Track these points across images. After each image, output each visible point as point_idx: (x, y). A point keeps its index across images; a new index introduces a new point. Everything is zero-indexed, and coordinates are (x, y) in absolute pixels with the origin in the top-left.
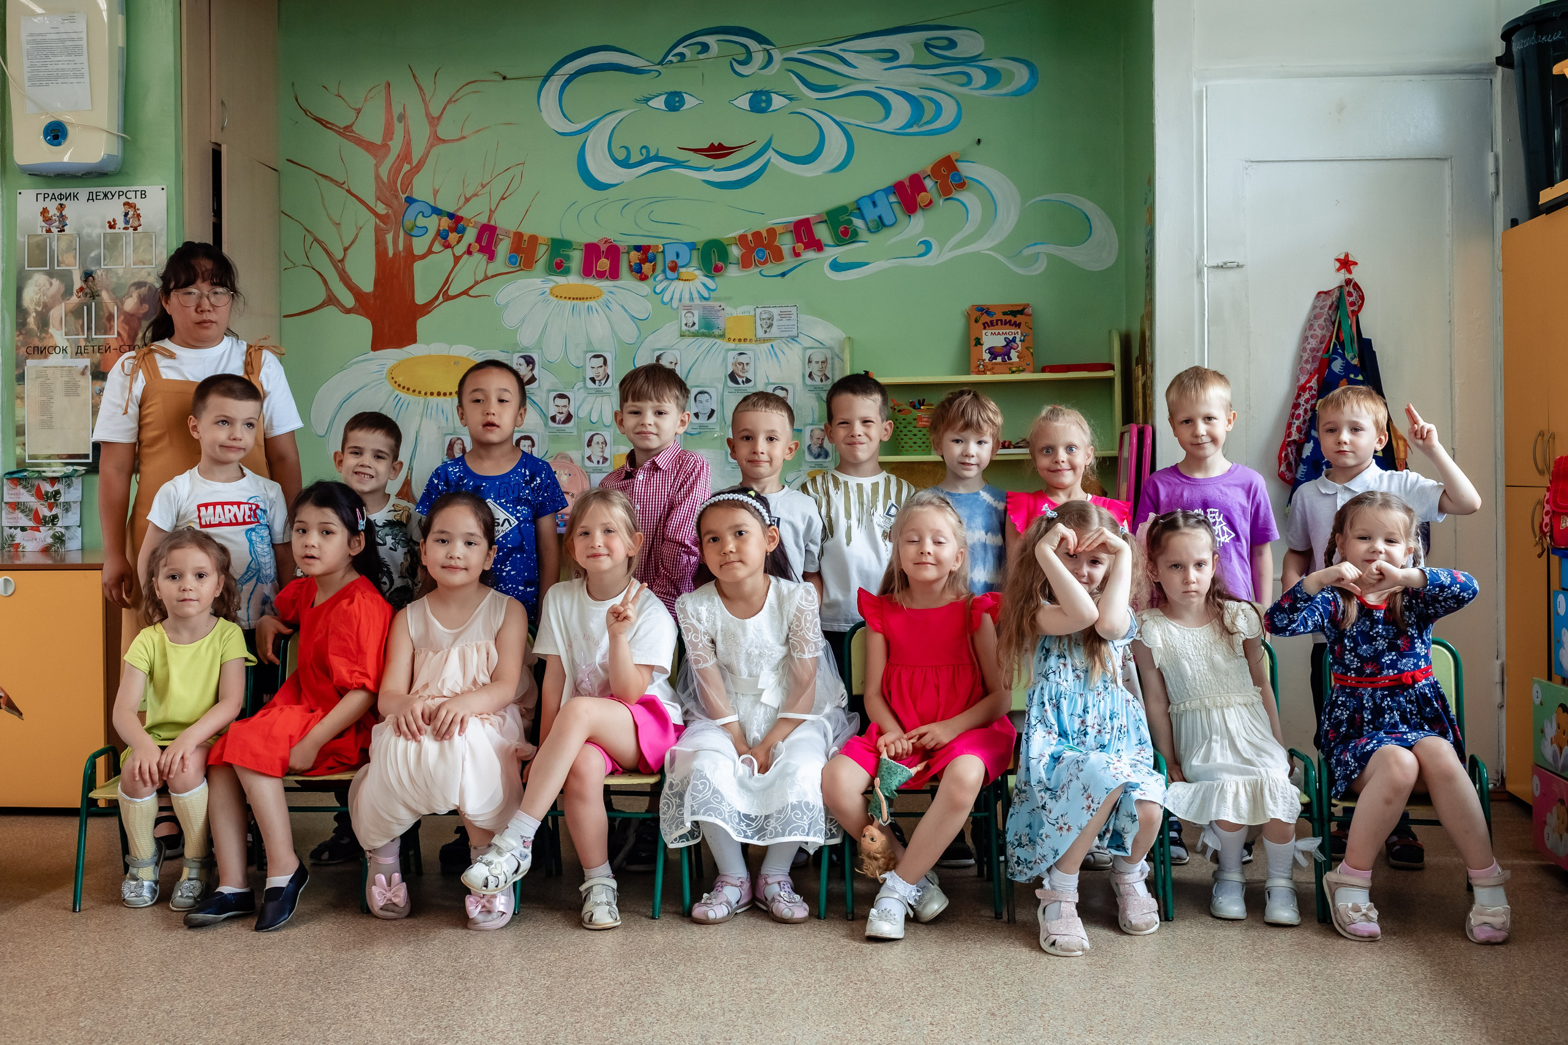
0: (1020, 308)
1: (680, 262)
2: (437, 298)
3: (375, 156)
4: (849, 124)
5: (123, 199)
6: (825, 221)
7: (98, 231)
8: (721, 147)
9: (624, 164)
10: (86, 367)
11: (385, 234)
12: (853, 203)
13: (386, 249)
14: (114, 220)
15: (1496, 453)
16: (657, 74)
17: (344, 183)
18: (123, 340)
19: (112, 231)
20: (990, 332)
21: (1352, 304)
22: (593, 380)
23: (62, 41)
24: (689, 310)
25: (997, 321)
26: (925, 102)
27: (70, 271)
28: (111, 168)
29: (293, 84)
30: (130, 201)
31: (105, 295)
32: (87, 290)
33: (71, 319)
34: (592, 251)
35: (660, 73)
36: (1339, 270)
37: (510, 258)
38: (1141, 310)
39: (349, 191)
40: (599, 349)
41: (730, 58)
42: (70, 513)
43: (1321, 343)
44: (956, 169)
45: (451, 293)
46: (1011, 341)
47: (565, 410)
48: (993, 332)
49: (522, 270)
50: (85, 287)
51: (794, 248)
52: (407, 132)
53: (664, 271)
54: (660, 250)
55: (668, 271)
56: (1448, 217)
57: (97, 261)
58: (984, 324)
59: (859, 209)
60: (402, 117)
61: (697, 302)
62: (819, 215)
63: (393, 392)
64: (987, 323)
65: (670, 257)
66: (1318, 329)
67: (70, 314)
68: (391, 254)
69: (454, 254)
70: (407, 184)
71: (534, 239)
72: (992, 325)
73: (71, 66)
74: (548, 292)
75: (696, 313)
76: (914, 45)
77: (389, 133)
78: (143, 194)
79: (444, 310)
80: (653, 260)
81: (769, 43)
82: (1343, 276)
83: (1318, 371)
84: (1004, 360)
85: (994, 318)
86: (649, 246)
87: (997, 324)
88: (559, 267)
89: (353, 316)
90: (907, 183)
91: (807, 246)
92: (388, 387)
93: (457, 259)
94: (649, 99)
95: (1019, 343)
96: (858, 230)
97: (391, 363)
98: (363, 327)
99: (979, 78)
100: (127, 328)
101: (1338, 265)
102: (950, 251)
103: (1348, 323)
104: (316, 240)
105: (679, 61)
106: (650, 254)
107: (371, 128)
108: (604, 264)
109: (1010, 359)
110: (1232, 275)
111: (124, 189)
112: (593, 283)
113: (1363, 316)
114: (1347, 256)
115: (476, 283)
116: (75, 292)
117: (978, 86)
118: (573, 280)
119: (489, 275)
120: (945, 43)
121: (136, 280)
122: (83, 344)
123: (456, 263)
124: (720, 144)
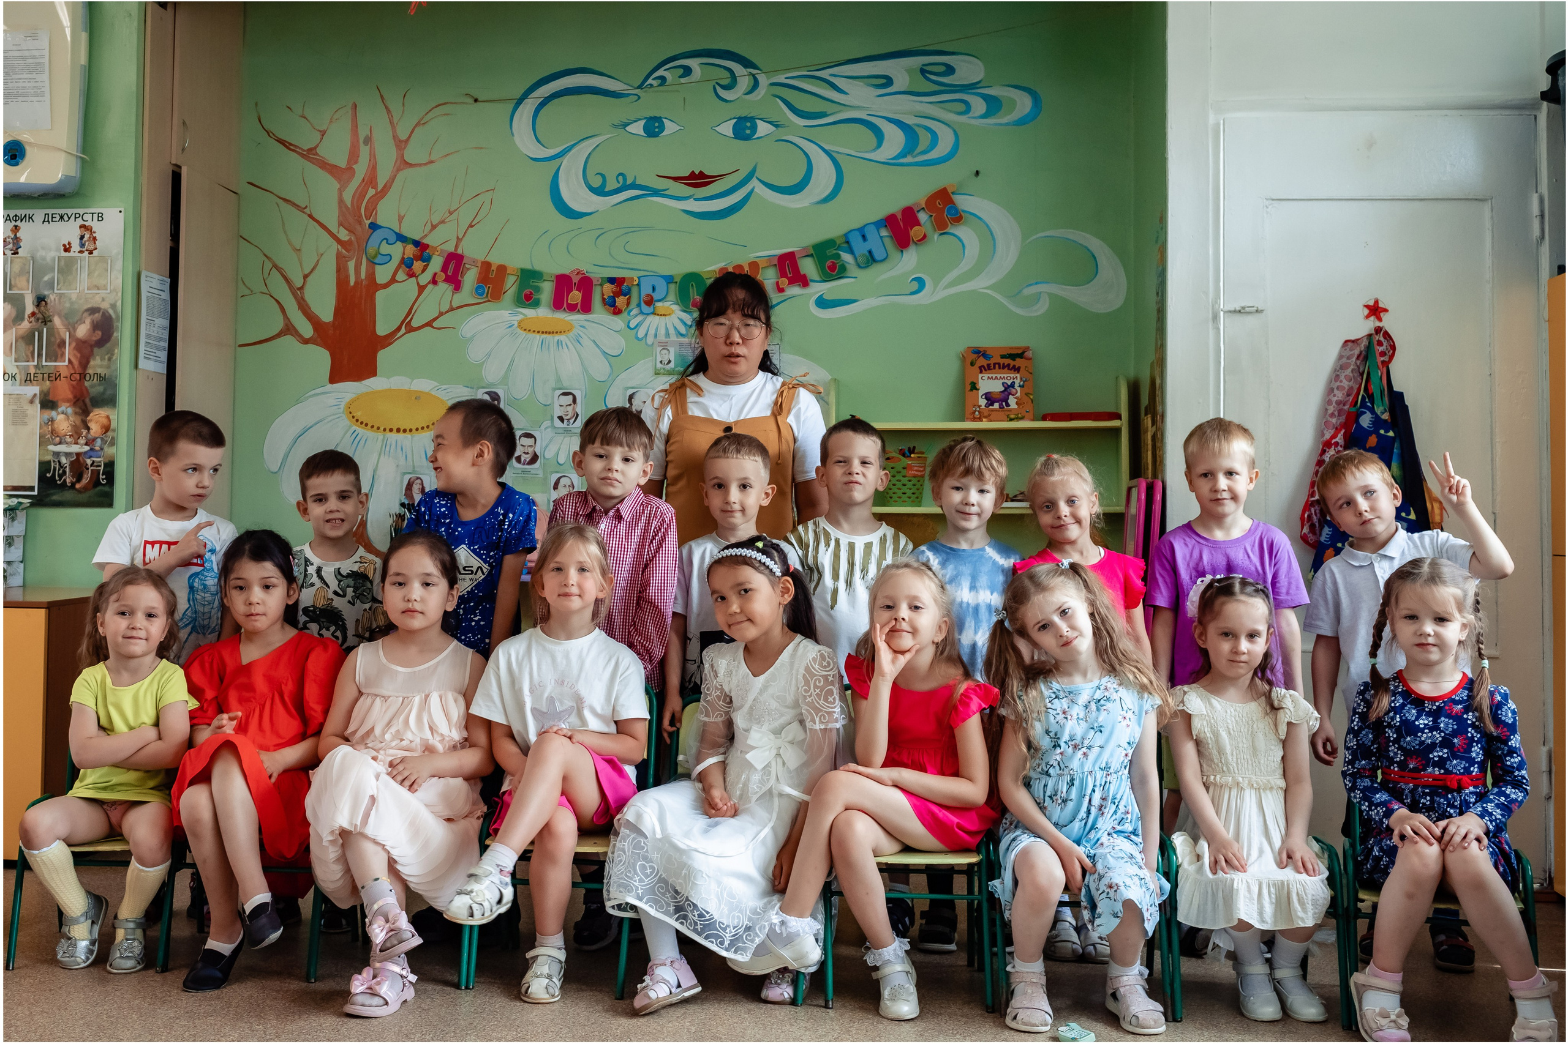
0: (1020, 352)
1: (656, 296)
2: (399, 329)
3: (339, 180)
4: (839, 153)
5: (80, 222)
6: (812, 255)
7: (52, 254)
8: (702, 175)
9: (600, 191)
10: (35, 395)
11: (347, 261)
12: (841, 236)
13: (347, 277)
14: (69, 243)
15: (1541, 518)
16: (637, 97)
17: (306, 207)
18: (74, 367)
19: (67, 254)
20: (986, 376)
21: (1383, 354)
22: (561, 419)
23: (24, 58)
24: (664, 346)
25: (995, 364)
26: (921, 133)
27: (22, 296)
28: (68, 190)
29: (256, 104)
30: (87, 224)
31: (57, 321)
32: (39, 316)
33: (22, 344)
34: (563, 283)
35: (639, 98)
36: (1367, 317)
37: (477, 289)
38: (1152, 357)
39: (311, 216)
40: (568, 386)
41: (714, 83)
42: (13, 547)
43: (1348, 395)
44: (952, 202)
45: (414, 324)
46: (1009, 386)
47: (530, 450)
48: (990, 376)
49: (489, 301)
50: (36, 311)
51: (777, 283)
52: (373, 156)
53: (639, 305)
54: (635, 283)
55: (643, 304)
56: (1488, 262)
57: (51, 285)
58: (980, 368)
59: (848, 242)
60: (368, 140)
61: (674, 337)
62: (805, 248)
63: (350, 427)
64: (983, 366)
65: (646, 290)
66: (1344, 381)
67: (20, 340)
68: (352, 283)
69: (418, 283)
70: (372, 209)
71: (502, 269)
72: (989, 369)
73: (33, 84)
74: (516, 325)
75: (672, 350)
76: (909, 71)
77: (354, 156)
78: (100, 217)
79: (405, 343)
80: (627, 293)
81: (755, 67)
82: (1372, 324)
83: (1345, 425)
84: (1001, 407)
85: (992, 361)
86: (624, 279)
87: (994, 368)
88: (528, 299)
89: (310, 346)
90: (899, 217)
91: (792, 282)
92: (345, 421)
93: (421, 289)
94: (628, 124)
95: (1019, 389)
96: (847, 265)
97: (348, 397)
98: (321, 358)
99: (979, 106)
100: (79, 355)
101: (1366, 311)
102: (946, 287)
103: (1377, 375)
104: (275, 266)
105: (660, 85)
106: (624, 287)
107: (335, 151)
108: (576, 296)
109: (1008, 405)
110: (1251, 321)
111: (81, 211)
112: (563, 316)
113: (1394, 367)
114: (1376, 302)
115: (441, 314)
116: (26, 317)
117: (978, 114)
118: (543, 313)
119: (455, 305)
120: (942, 69)
121: (89, 306)
122: (32, 371)
123: (420, 293)
124: (701, 172)
